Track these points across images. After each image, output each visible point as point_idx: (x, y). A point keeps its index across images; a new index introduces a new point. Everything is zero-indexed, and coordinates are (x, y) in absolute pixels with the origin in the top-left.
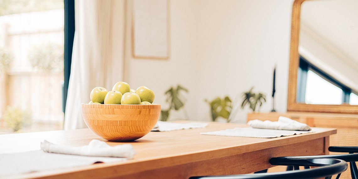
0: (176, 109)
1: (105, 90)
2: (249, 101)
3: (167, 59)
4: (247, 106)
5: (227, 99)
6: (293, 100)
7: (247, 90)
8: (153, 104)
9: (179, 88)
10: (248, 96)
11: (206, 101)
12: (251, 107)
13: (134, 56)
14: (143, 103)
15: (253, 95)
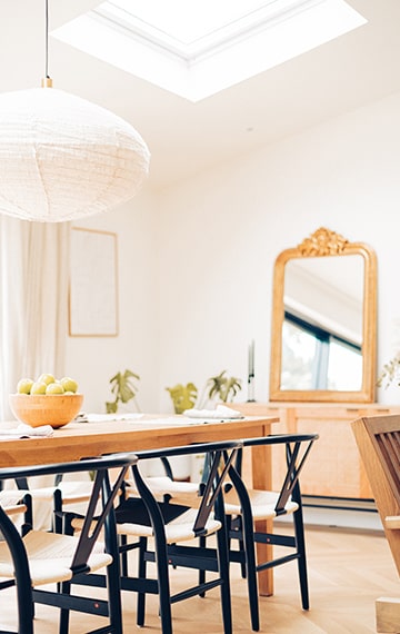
0: (124, 401)
1: (31, 382)
2: (219, 389)
3: (116, 335)
4: (216, 396)
5: (191, 386)
6: (276, 386)
7: (216, 375)
8: (77, 393)
9: (128, 373)
10: (217, 383)
11: (168, 389)
12: (221, 397)
13: (70, 334)
14: (66, 394)
15: (224, 382)
